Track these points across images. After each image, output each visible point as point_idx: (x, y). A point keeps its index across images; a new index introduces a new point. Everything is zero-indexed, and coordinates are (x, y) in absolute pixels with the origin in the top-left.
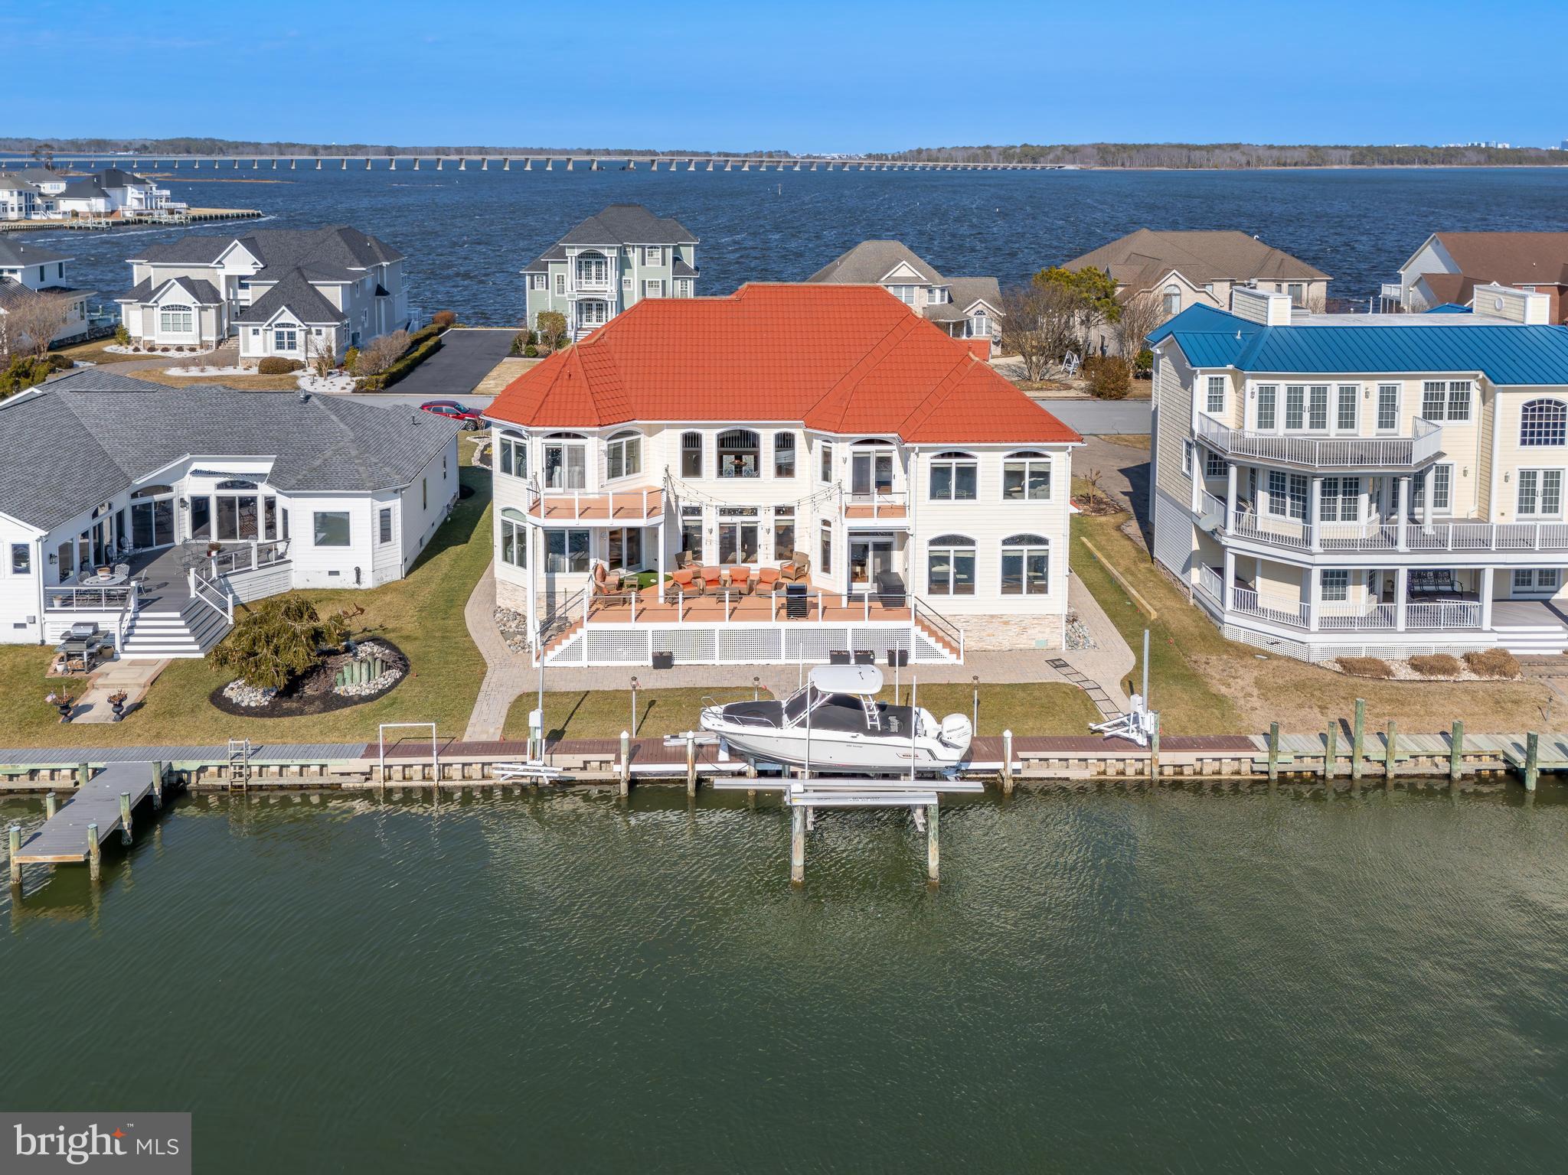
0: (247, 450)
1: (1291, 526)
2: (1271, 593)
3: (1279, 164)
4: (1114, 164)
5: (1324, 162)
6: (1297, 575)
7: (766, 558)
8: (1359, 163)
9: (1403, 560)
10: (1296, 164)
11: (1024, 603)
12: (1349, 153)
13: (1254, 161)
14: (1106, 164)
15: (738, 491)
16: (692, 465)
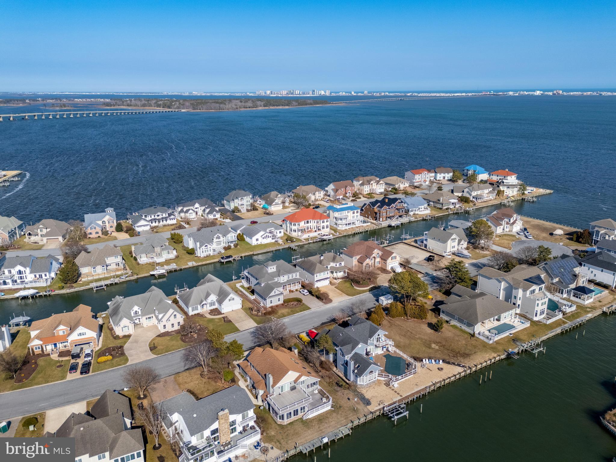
0: (271, 228)
1: (341, 222)
2: (340, 226)
3: (245, 108)
4: (197, 109)
5: (257, 107)
6: (342, 225)
7: (309, 229)
8: (266, 106)
9: (347, 223)
10: (249, 108)
11: (327, 229)
12: (263, 103)
13: (238, 107)
14: (194, 109)
15: (308, 225)
16: (305, 224)
